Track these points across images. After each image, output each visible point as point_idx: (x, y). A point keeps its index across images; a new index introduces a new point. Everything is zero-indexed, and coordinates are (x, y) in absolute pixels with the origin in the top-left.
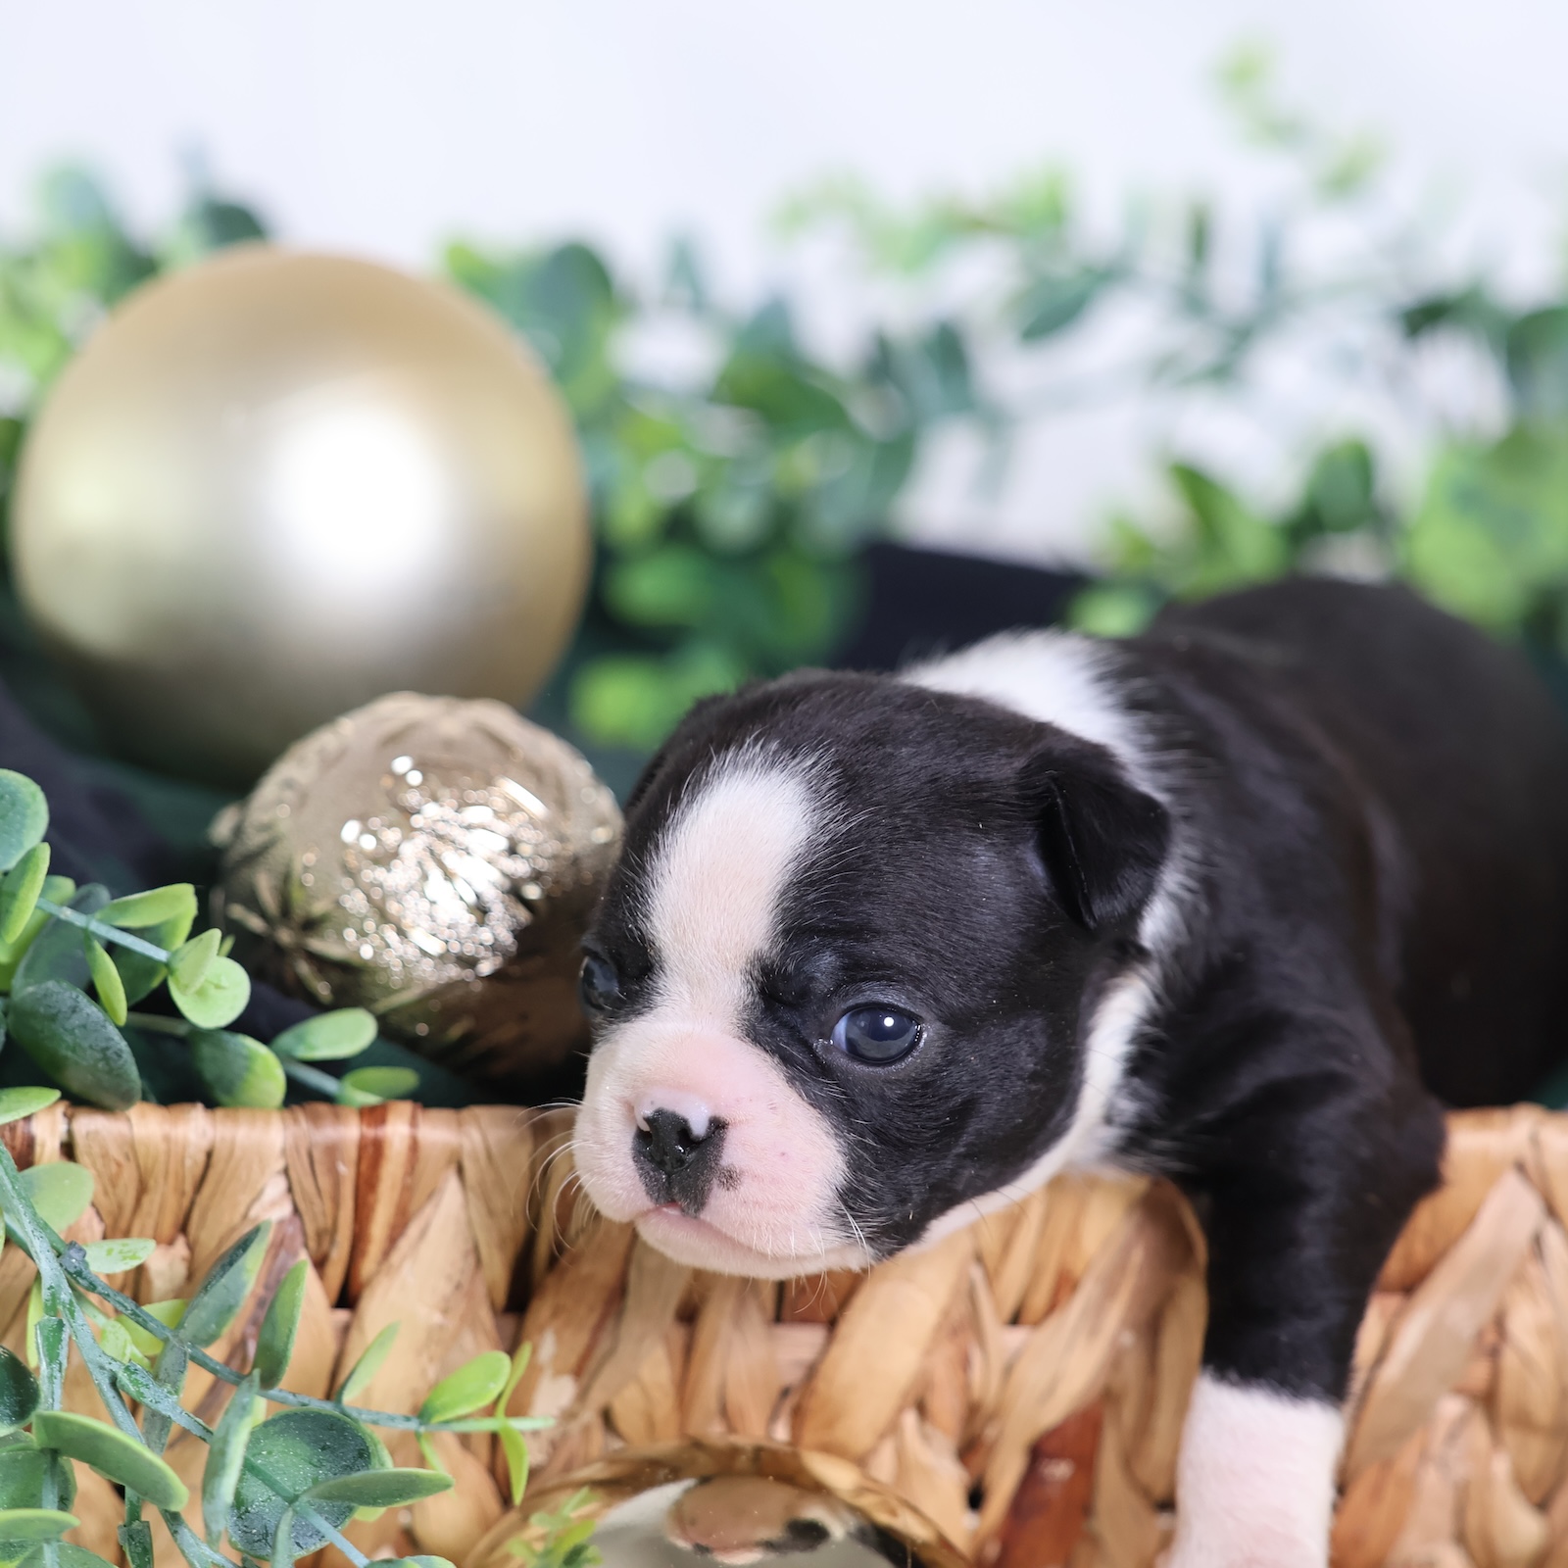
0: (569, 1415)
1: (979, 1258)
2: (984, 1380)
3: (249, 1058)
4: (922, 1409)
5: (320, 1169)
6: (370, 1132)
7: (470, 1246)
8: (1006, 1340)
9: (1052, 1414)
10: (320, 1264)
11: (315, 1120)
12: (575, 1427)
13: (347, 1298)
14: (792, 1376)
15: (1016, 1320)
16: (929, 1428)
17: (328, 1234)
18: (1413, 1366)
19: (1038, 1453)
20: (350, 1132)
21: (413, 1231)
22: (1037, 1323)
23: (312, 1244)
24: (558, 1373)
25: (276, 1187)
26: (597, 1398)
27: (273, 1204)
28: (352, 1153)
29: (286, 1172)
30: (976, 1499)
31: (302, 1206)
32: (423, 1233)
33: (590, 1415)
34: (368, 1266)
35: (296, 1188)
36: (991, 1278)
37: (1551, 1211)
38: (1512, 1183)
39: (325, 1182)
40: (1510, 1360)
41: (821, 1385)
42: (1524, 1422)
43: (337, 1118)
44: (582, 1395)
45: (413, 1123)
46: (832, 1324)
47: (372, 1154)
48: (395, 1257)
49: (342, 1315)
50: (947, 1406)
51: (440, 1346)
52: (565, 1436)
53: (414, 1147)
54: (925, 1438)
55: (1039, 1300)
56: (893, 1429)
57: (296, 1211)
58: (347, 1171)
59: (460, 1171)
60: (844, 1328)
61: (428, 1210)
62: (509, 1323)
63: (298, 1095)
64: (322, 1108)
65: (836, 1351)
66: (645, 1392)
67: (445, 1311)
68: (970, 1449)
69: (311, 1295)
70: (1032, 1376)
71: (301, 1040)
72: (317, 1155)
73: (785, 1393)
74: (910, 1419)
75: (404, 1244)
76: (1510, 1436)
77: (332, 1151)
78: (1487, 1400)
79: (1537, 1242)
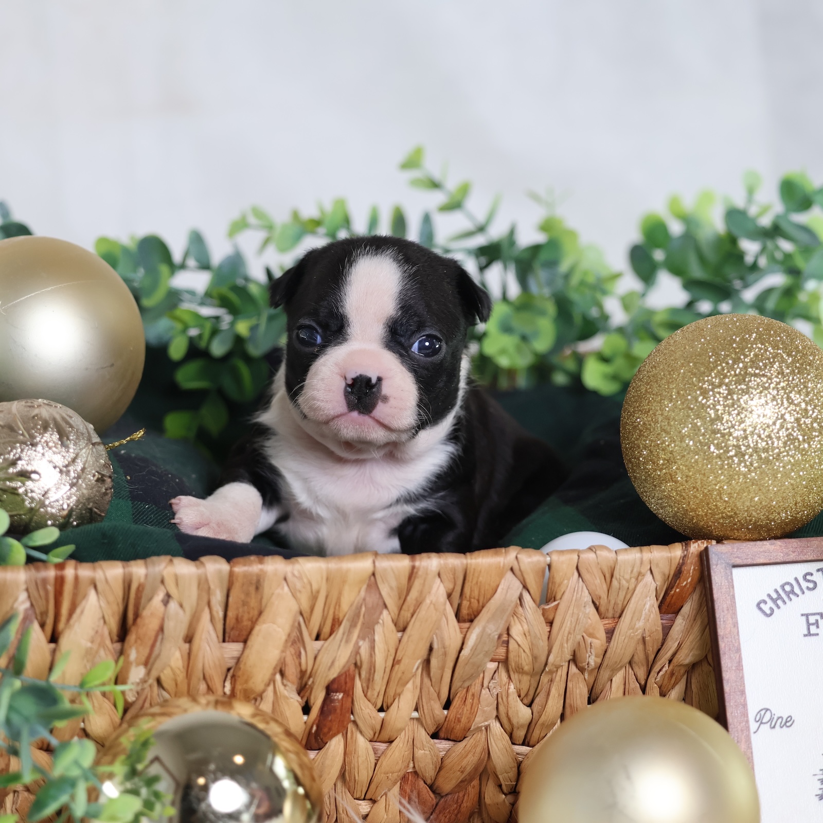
0: (144, 681)
1: (301, 614)
2: (307, 662)
3: (10, 546)
4: (282, 674)
5: (40, 587)
6: (59, 573)
7: (101, 615)
8: (313, 646)
9: (333, 674)
10: (42, 625)
11: (37, 569)
12: (146, 685)
13: (54, 638)
14: (231, 663)
15: (317, 638)
16: (285, 682)
17: (44, 614)
18: (474, 649)
19: (330, 689)
20: (51, 573)
21: (78, 611)
22: (326, 640)
23: (39, 618)
24: (138, 665)
25: (23, 596)
26: (154, 674)
27: (23, 602)
28: (52, 581)
29: (27, 590)
30: (306, 710)
31: (34, 603)
32: (82, 612)
33: (152, 681)
34: (61, 626)
35: (31, 595)
36: (307, 621)
37: (525, 587)
38: (509, 575)
39: (42, 593)
40: (512, 645)
41: (242, 666)
42: (520, 670)
43: (46, 568)
44: (148, 673)
45: (76, 569)
46: (245, 642)
47: (60, 582)
48: (72, 622)
49: (53, 645)
50: (292, 672)
51: (90, 656)
52: (143, 689)
53: (77, 578)
54: (285, 686)
55: (327, 629)
56: (272, 681)
57: (32, 605)
58: (51, 588)
59: (95, 587)
60: (249, 643)
61: (84, 603)
62: (118, 646)
63: (30, 560)
64: (40, 564)
65: (247, 652)
66: (172, 669)
67: (92, 642)
68: (303, 689)
69: (37, 637)
70: (324, 659)
71: (31, 539)
72: (39, 582)
73: (229, 670)
74: (278, 677)
75: (75, 616)
76: (514, 676)
77: (45, 581)
78: (505, 662)
79: (521, 598)
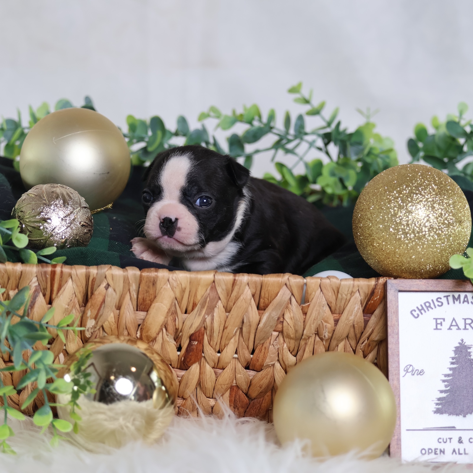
0: (94, 327)
1: (176, 299)
2: (179, 324)
3: (30, 254)
4: (166, 328)
5: (43, 276)
6: (53, 269)
7: (74, 292)
8: (181, 316)
9: (192, 331)
10: (44, 295)
11: (42, 267)
12: (96, 329)
13: (50, 302)
14: (140, 322)
15: (185, 313)
16: (168, 333)
17: (45, 289)
18: (265, 324)
19: (191, 339)
20: (49, 269)
21: (62, 289)
22: (189, 314)
23: (43, 291)
24: (91, 319)
25: (35, 279)
26: (100, 324)
27: (34, 283)
28: (50, 273)
29: (37, 276)
30: (179, 349)
32: (64, 290)
33: (99, 327)
34: (54, 296)
35: (39, 280)
36: (180, 303)
37: (292, 294)
38: (285, 287)
39: (44, 278)
40: (285, 324)
41: (145, 323)
42: (289, 337)
43: (47, 266)
44: (97, 323)
45: (62, 267)
46: (147, 311)
47: (53, 273)
48: (59, 294)
49: (50, 306)
50: (171, 328)
51: (67, 312)
52: (94, 331)
53: (62, 272)
54: (167, 335)
55: (190, 308)
56: (161, 331)
57: (39, 284)
58: (48, 277)
59: (71, 278)
60: (149, 312)
61: (65, 285)
62: (82, 309)
63: (40, 261)
64: (44, 264)
65: (148, 316)
66: (109, 322)
67: (69, 305)
68: (177, 338)
69: (41, 300)
70: (188, 323)
71: (42, 252)
72: (42, 273)
73: (139, 325)
74: (164, 329)
75: (61, 292)
76: (286, 340)
77: (45, 273)
78: (282, 332)
79: (290, 299)
